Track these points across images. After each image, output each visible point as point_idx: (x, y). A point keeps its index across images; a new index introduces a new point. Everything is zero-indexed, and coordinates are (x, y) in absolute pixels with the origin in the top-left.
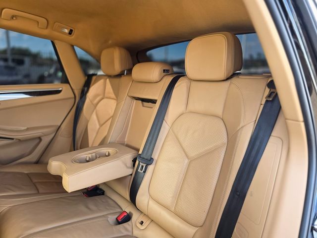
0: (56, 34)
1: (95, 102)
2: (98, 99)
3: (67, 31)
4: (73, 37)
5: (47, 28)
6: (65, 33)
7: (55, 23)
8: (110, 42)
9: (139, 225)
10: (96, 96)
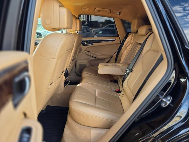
0: (114, 15)
1: (127, 45)
2: (128, 44)
3: (118, 13)
4: (121, 15)
5: (110, 13)
6: (117, 14)
7: (113, 11)
8: (138, 16)
9: (122, 95)
10: (128, 43)
